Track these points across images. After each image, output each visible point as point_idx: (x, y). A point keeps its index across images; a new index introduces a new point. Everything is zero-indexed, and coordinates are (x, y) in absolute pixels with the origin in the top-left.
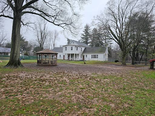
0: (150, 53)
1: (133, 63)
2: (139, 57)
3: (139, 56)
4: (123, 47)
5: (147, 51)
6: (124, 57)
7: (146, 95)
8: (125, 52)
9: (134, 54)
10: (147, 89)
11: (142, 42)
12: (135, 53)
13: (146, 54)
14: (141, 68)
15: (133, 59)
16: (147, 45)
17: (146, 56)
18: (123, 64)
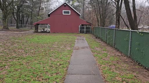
0: (35, 16)
1: (18, 27)
2: (25, 20)
3: (25, 18)
4: (4, 6)
5: (32, 13)
6: (5, 20)
7: (22, 65)
8: (7, 13)
9: (18, 16)
10: (26, 56)
11: (27, 3)
12: (20, 15)
13: (32, 16)
14: (26, 32)
15: (18, 22)
16: (32, 7)
17: (32, 18)
18: (4, 28)
